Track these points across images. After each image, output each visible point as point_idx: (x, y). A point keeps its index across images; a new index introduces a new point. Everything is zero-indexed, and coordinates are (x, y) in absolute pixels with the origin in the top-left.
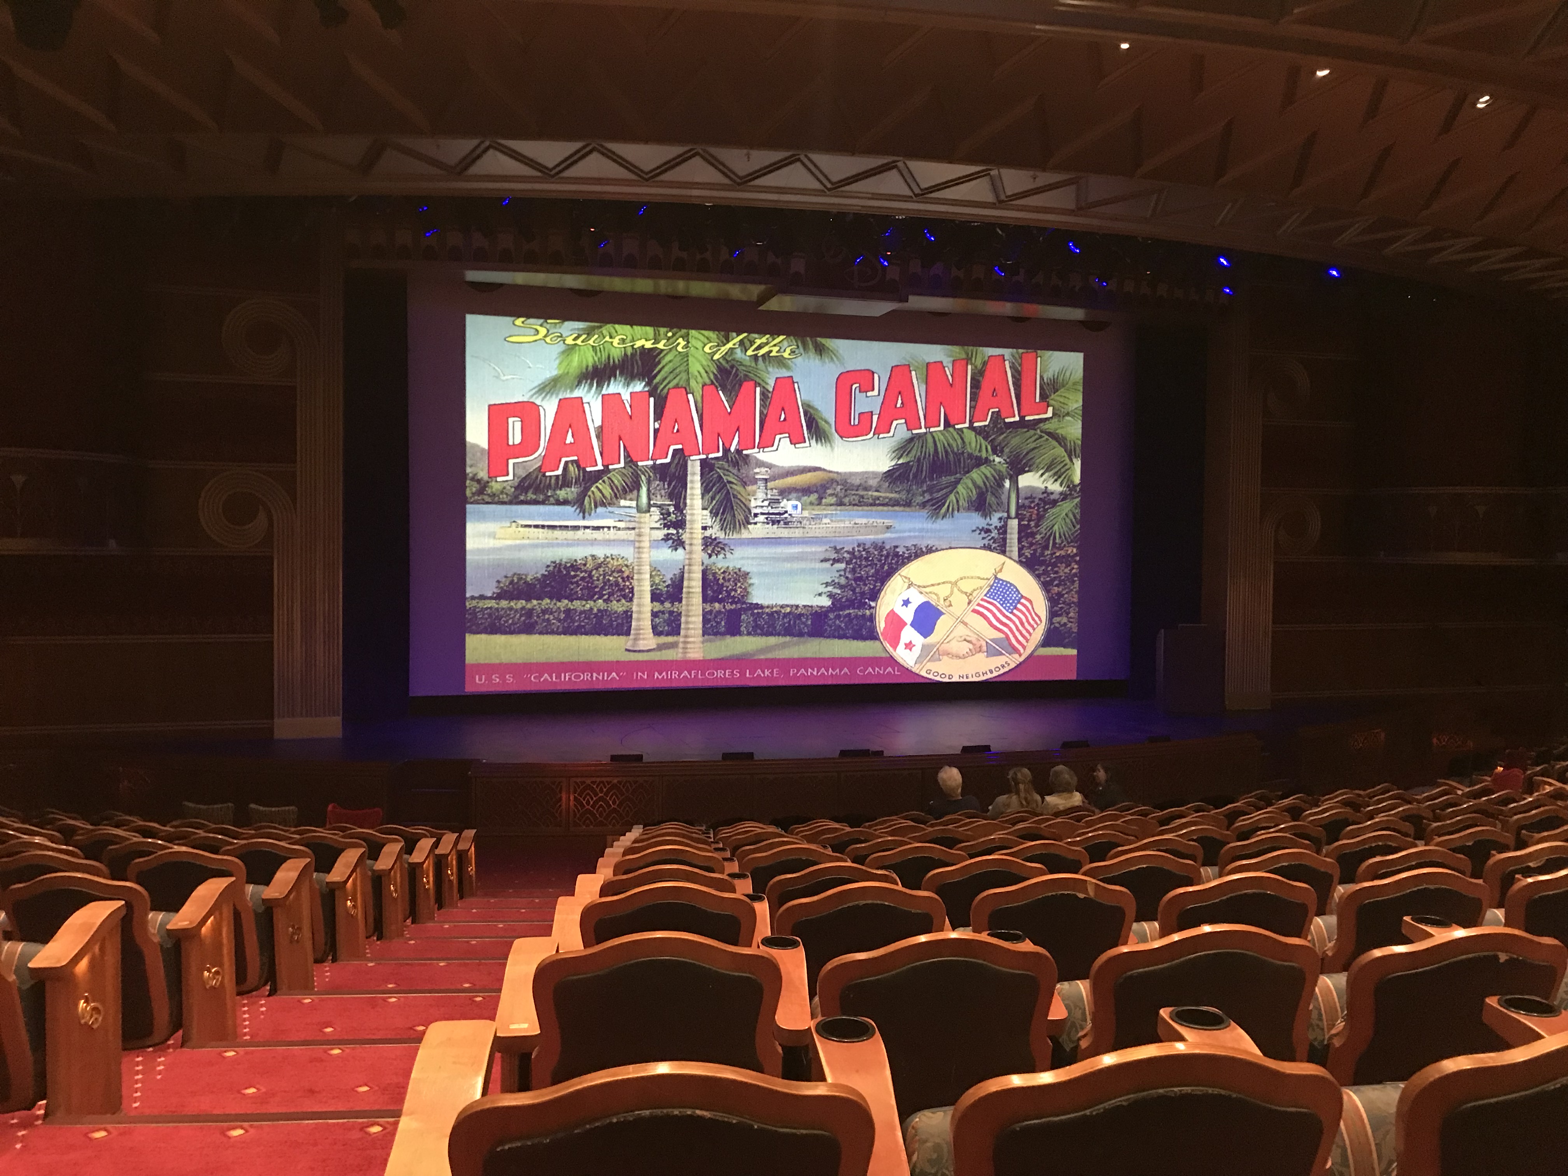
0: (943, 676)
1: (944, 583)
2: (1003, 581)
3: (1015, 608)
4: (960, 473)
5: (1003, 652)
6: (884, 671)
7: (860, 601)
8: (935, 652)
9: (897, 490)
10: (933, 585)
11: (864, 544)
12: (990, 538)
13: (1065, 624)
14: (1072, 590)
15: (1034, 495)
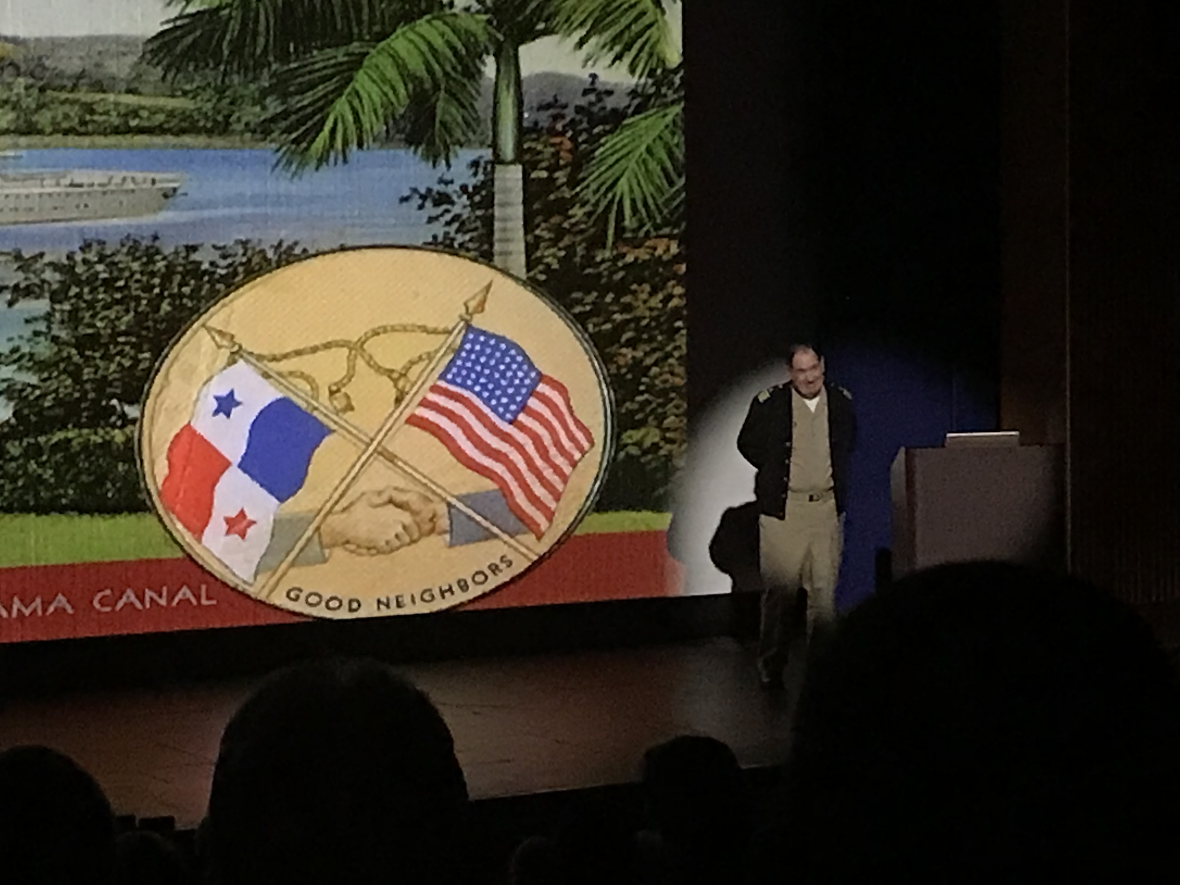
0: (334, 604)
1: (327, 346)
2: (490, 336)
3: (523, 407)
4: (361, 39)
5: (495, 530)
6: (171, 598)
7: (96, 402)
8: (309, 540)
9: (188, 87)
10: (298, 353)
11: (101, 243)
12: (448, 217)
13: (656, 447)
14: (669, 355)
15: (563, 100)
